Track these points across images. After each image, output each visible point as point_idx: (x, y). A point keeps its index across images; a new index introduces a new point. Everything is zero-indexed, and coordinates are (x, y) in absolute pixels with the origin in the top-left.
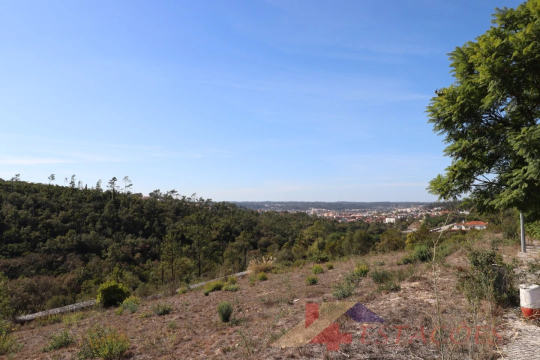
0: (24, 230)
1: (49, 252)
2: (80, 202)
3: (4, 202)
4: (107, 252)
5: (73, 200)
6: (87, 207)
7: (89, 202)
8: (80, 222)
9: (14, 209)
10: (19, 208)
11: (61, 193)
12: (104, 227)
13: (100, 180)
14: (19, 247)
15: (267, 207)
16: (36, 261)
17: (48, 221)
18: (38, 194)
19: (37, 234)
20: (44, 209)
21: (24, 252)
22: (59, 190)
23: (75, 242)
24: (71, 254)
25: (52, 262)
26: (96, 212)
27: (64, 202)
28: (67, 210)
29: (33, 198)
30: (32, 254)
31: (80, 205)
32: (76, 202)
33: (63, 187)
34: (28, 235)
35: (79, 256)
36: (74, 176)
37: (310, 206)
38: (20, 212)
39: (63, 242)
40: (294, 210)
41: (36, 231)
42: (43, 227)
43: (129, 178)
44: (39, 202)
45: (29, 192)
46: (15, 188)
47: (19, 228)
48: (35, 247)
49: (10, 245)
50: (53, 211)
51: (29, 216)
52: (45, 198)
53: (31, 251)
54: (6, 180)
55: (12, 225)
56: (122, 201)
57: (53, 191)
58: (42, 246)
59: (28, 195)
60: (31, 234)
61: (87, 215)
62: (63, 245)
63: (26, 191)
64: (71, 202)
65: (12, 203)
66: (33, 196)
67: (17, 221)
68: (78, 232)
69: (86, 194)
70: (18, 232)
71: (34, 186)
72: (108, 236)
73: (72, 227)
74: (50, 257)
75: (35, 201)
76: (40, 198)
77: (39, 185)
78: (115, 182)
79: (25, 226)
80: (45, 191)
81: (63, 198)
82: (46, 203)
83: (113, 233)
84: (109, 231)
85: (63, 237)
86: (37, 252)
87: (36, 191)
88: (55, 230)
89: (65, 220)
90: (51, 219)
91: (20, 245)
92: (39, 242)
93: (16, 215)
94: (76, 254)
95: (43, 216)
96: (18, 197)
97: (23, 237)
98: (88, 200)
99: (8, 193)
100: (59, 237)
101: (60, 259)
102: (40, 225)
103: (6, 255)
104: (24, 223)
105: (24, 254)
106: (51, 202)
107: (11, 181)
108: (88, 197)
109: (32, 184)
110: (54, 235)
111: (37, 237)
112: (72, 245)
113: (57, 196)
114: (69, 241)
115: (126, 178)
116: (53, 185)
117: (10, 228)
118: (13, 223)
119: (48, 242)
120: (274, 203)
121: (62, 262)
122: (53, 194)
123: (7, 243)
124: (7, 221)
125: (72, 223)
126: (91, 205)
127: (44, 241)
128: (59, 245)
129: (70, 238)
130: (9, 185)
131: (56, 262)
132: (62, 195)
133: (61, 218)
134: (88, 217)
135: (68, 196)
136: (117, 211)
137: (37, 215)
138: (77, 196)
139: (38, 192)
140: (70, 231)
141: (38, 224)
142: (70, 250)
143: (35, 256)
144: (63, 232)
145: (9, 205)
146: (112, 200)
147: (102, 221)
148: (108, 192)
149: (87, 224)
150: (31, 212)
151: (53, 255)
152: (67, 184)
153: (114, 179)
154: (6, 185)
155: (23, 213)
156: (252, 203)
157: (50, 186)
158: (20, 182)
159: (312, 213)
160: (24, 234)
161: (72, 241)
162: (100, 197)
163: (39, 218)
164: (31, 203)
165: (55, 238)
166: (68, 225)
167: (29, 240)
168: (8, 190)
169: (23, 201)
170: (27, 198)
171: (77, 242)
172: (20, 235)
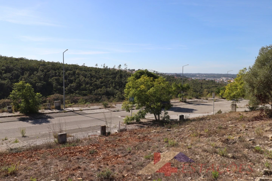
0: (87, 86)
1: (96, 94)
2: (107, 75)
3: (80, 75)
4: (116, 95)
5: (104, 74)
6: (110, 78)
7: (110, 75)
8: (107, 83)
9: (84, 78)
10: (86, 78)
11: (100, 71)
12: (116, 86)
13: (115, 66)
15: (198, 77)
16: (92, 98)
17: (95, 83)
18: (92, 72)
19: (92, 88)
20: (94, 78)
21: (88, 94)
22: (100, 70)
23: (105, 91)
24: (104, 96)
25: (97, 98)
26: (113, 79)
27: (101, 75)
28: (102, 79)
29: (90, 73)
31: (107, 76)
32: (105, 75)
33: (101, 68)
34: (89, 88)
35: (107, 97)
36: (105, 64)
37: (222, 76)
38: (86, 79)
39: (101, 91)
40: (212, 78)
41: (92, 87)
42: (94, 85)
43: (127, 65)
44: (92, 75)
45: (88, 71)
46: (84, 69)
47: (86, 85)
48: (91, 92)
49: (83, 91)
50: (97, 79)
51: (89, 81)
52: (94, 73)
53: (90, 94)
54: (80, 66)
56: (123, 75)
57: (97, 70)
58: (94, 92)
59: (88, 72)
60: (90, 88)
61: (109, 81)
62: (101, 92)
63: (88, 70)
64: (104, 75)
65: (83, 75)
66: (90, 72)
67: (85, 83)
68: (106, 87)
69: (109, 71)
70: (85, 87)
71: (90, 68)
72: (117, 89)
73: (104, 85)
74: (96, 97)
75: (91, 75)
76: (92, 73)
77: (92, 67)
78: (121, 67)
79: (88, 85)
80: (94, 70)
81: (101, 73)
82: (95, 75)
83: (119, 88)
84: (118, 87)
85: (101, 89)
86: (92, 94)
87: (91, 71)
88: (98, 86)
89: (102, 83)
90: (97, 82)
91: (86, 91)
92: (93, 91)
93: (85, 81)
94: (106, 96)
95: (94, 81)
96: (84, 73)
97: (87, 89)
98: (110, 74)
99: (81, 71)
100: (99, 89)
101: (100, 97)
102: (93, 84)
103: (82, 95)
104: (87, 83)
105: (88, 95)
106: (97, 75)
107: (82, 66)
108: (110, 73)
109: (90, 67)
110: (98, 88)
111: (92, 89)
112: (104, 92)
113: (99, 73)
114: (103, 91)
115: (125, 64)
116: (97, 68)
117: (82, 85)
118: (84, 83)
119: (96, 91)
120: (202, 74)
121: (101, 99)
122: (97, 71)
123: (82, 91)
124: (82, 83)
125: (104, 84)
126: (111, 76)
127: (94, 91)
128: (99, 92)
129: (103, 90)
130: (82, 68)
131: (99, 98)
132: (100, 72)
133: (100, 82)
134: (110, 82)
135: (103, 73)
136: (121, 79)
138: (106, 73)
139: (92, 71)
140: (104, 87)
141: (92, 84)
142: (103, 94)
143: (92, 96)
144: (101, 87)
145: (82, 76)
146: (120, 74)
147: (115, 83)
148: (118, 71)
149: (110, 84)
150: (90, 79)
151: (97, 96)
152: (102, 67)
153: (120, 65)
154: (80, 68)
155: (87, 80)
156: (190, 74)
157: (96, 68)
158: (85, 67)
159: (221, 80)
160: (87, 87)
161: (104, 90)
162: (114, 73)
163: (93, 81)
164: (89, 75)
165: (98, 89)
166: (103, 84)
167: (89, 90)
168: (81, 70)
169: (87, 75)
170: (88, 73)
171: (106, 91)
172: (86, 88)
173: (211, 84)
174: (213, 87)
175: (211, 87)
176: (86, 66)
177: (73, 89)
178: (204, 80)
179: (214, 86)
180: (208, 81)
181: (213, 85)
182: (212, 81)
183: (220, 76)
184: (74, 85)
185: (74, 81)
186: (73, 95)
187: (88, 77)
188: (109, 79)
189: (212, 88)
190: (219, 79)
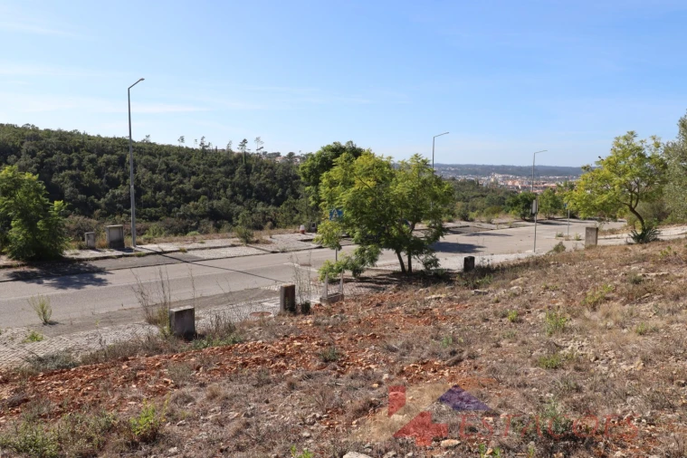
0: (160, 194)
1: (184, 217)
2: (211, 166)
3: (139, 166)
4: (238, 219)
5: (204, 164)
6: (218, 173)
7: (220, 167)
8: (211, 188)
9: (149, 173)
10: (154, 173)
11: (191, 157)
12: (235, 194)
13: (230, 142)
14: (156, 212)
16: (172, 226)
17: (181, 186)
18: (170, 157)
19: (172, 199)
20: (176, 173)
21: (161, 216)
22: (190, 152)
23: (207, 209)
24: (205, 220)
25: (188, 226)
26: (228, 177)
27: (195, 167)
28: (198, 175)
29: (164, 162)
30: (168, 219)
31: (211, 170)
32: (206, 166)
33: (193, 149)
34: (163, 200)
35: (212, 223)
36: (204, 137)
38: (155, 176)
39: (196, 208)
40: (471, 175)
41: (171, 196)
42: (176, 192)
43: (261, 139)
44: (170, 166)
45: (160, 155)
46: (147, 151)
47: (155, 192)
48: (170, 212)
49: (148, 209)
50: (184, 176)
51: (163, 181)
52: (176, 161)
53: (168, 216)
55: (147, 189)
56: (253, 166)
57: (184, 154)
58: (178, 211)
59: (160, 158)
60: (167, 199)
61: (218, 180)
62: (196, 211)
63: (158, 154)
64: (202, 167)
65: (145, 167)
66: (165, 159)
67: (152, 187)
68: (210, 198)
69: (217, 157)
70: (154, 197)
71: (165, 148)
72: (239, 204)
73: (205, 193)
74: (185, 222)
75: (167, 165)
76: (171, 162)
77: (169, 146)
78: (246, 145)
79: (160, 191)
80: (175, 154)
81: (193, 161)
82: (177, 167)
83: (244, 200)
84: (240, 198)
85: (196, 203)
86: (173, 217)
87: (167, 154)
88: (188, 195)
89: (197, 186)
90: (184, 184)
91: (157, 209)
92: (174, 207)
93: (152, 181)
94: (209, 220)
95: (175, 181)
96: (150, 161)
97: (158, 202)
98: (218, 164)
99: (141, 156)
100: (192, 203)
101: (194, 224)
102: (173, 191)
103: (146, 219)
104: (158, 188)
105: (162, 218)
106: (182, 166)
107: (142, 143)
108: (219, 161)
109: (163, 146)
110: (187, 201)
111: (171, 202)
112: (205, 211)
113: (188, 160)
114: (201, 208)
115: (258, 139)
116: (183, 147)
117: (146, 193)
118: (149, 188)
119: (182, 207)
120: (447, 166)
122: (183, 157)
123: (145, 207)
124: (143, 186)
125: (204, 189)
126: (222, 169)
127: (179, 207)
128: (192, 210)
129: (202, 204)
130: (141, 148)
133: (193, 184)
134: (219, 183)
135: (199, 159)
136: (248, 177)
137: (170, 180)
138: (207, 160)
139: (169, 155)
140: (203, 197)
141: (172, 189)
142: (203, 217)
143: (171, 221)
144: (196, 198)
145: (144, 170)
146: (244, 164)
147: (233, 187)
148: (240, 155)
149: (219, 190)
150: (164, 177)
151: (187, 220)
152: (197, 146)
153: (245, 141)
154: (138, 148)
155: (158, 178)
157: (180, 148)
158: (150, 144)
159: (492, 180)
160: (159, 198)
161: (205, 207)
162: (231, 161)
163: (172, 183)
164: (164, 167)
165: (188, 203)
166: (200, 190)
167: (165, 205)
168: (140, 153)
169: (156, 166)
170: (160, 162)
171: (210, 208)
172: (156, 200)
173: (471, 188)
174: (475, 197)
175: (471, 196)
176: (152, 142)
177: (120, 202)
178: (454, 179)
179: (479, 194)
180: (463, 183)
181: (475, 193)
182: (472, 182)
183: (488, 170)
184: (123, 192)
185: (122, 181)
186: (122, 219)
187: (162, 171)
188: (217, 177)
189: (474, 200)
190: (486, 178)
